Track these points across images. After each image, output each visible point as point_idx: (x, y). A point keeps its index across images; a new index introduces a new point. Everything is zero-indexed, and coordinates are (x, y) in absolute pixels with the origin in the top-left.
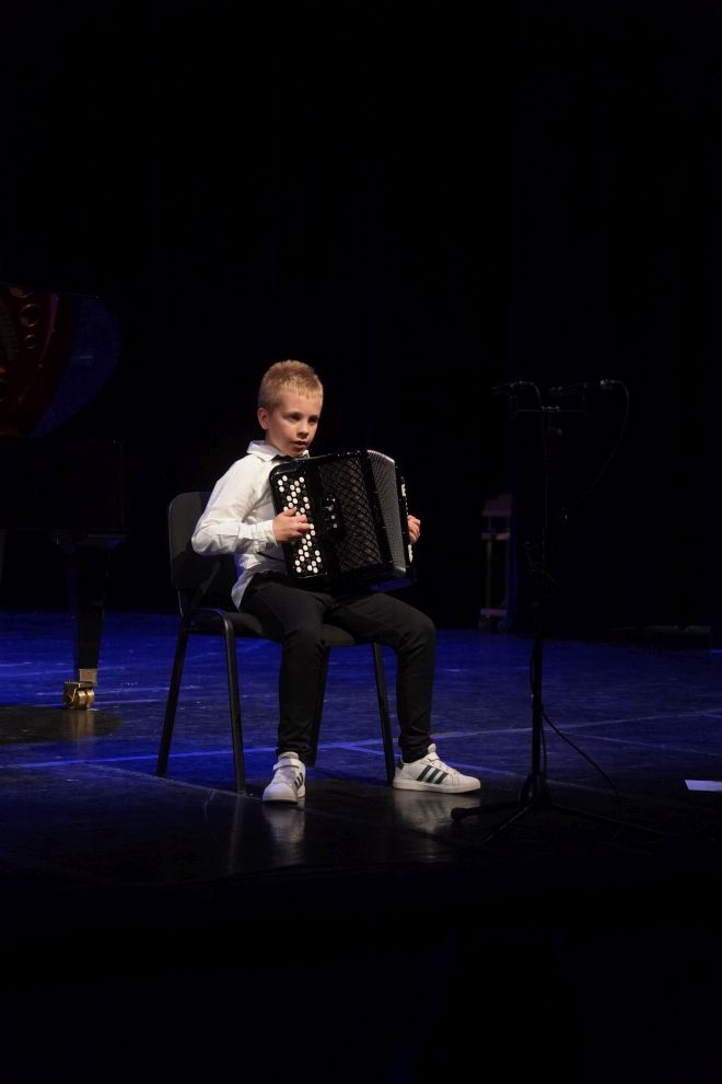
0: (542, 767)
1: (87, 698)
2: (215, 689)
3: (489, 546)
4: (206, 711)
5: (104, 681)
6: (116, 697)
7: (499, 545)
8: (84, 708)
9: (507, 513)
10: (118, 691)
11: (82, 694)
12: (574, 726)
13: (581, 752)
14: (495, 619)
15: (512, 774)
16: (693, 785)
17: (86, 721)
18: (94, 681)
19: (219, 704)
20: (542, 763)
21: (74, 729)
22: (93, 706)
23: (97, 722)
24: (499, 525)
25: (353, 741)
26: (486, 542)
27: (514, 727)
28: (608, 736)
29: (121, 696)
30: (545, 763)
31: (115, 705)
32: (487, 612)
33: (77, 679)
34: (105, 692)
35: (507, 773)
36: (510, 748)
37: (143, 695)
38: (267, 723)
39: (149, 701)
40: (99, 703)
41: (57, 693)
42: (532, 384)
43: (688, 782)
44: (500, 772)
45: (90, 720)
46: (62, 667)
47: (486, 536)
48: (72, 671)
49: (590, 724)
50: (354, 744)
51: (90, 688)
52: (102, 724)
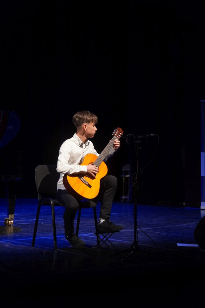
0: (137, 240)
1: (11, 223)
2: (47, 220)
3: (124, 178)
4: (45, 226)
5: (16, 218)
6: (19, 222)
7: (126, 178)
8: (10, 226)
9: (129, 170)
10: (20, 221)
11: (10, 222)
12: (146, 229)
13: (148, 236)
14: (126, 199)
15: (130, 242)
16: (179, 245)
17: (11, 229)
18: (13, 218)
19: (48, 224)
20: (137, 239)
21: (7, 231)
22: (13, 225)
23: (14, 229)
24: (127, 173)
25: (86, 233)
26: (123, 177)
27: (130, 229)
28: (156, 232)
29: (21, 222)
30: (138, 240)
31: (19, 224)
32: (124, 197)
33: (8, 218)
34: (16, 221)
35: (128, 242)
36: (129, 235)
37: (27, 222)
38: (62, 229)
39: (29, 223)
40: (14, 224)
41: (3, 222)
42: (133, 135)
43: (177, 244)
44: (126, 241)
45: (12, 229)
46: (4, 214)
47: (123, 176)
48: (7, 215)
49: (151, 228)
50: (86, 234)
51: (12, 220)
52: (15, 230)
